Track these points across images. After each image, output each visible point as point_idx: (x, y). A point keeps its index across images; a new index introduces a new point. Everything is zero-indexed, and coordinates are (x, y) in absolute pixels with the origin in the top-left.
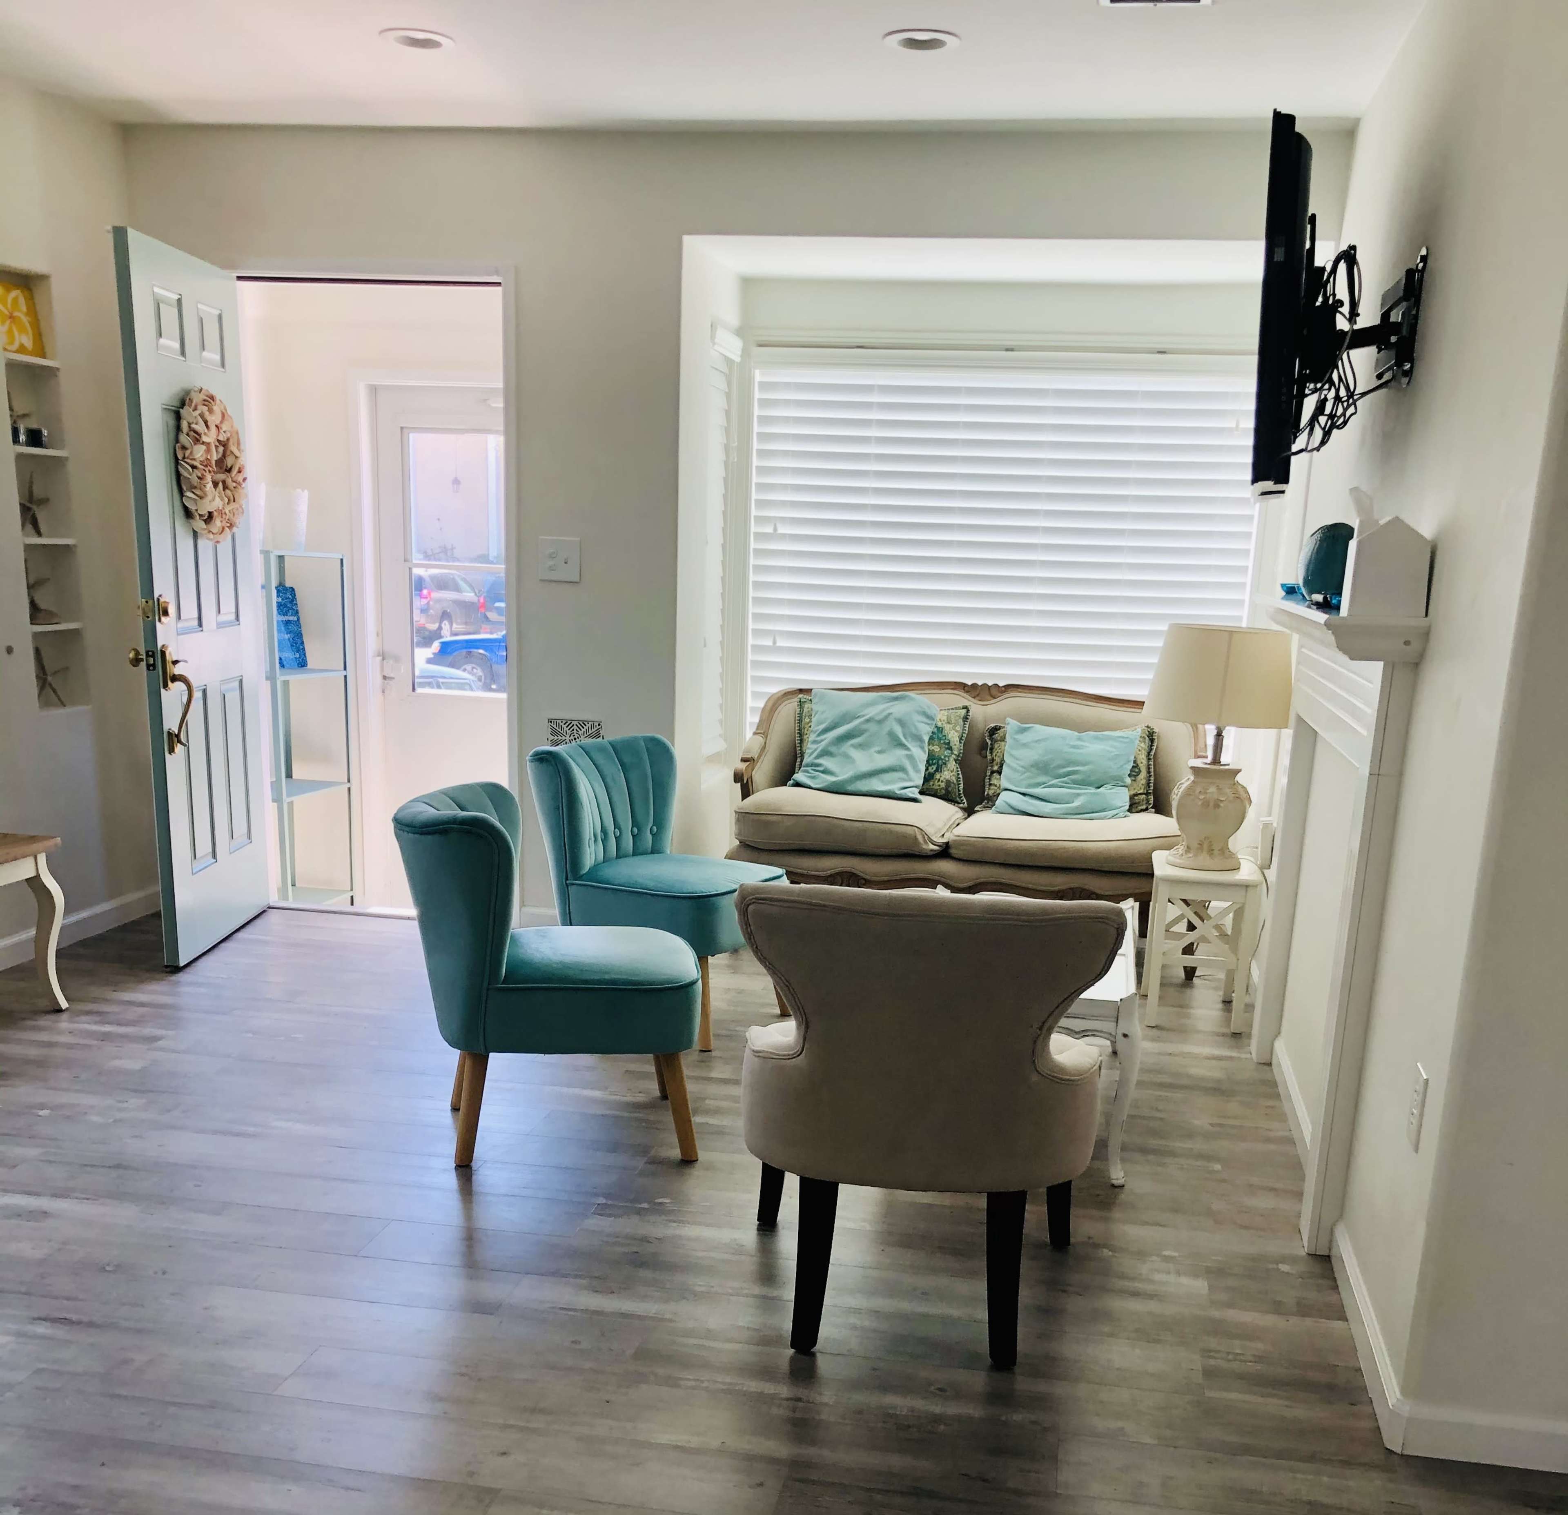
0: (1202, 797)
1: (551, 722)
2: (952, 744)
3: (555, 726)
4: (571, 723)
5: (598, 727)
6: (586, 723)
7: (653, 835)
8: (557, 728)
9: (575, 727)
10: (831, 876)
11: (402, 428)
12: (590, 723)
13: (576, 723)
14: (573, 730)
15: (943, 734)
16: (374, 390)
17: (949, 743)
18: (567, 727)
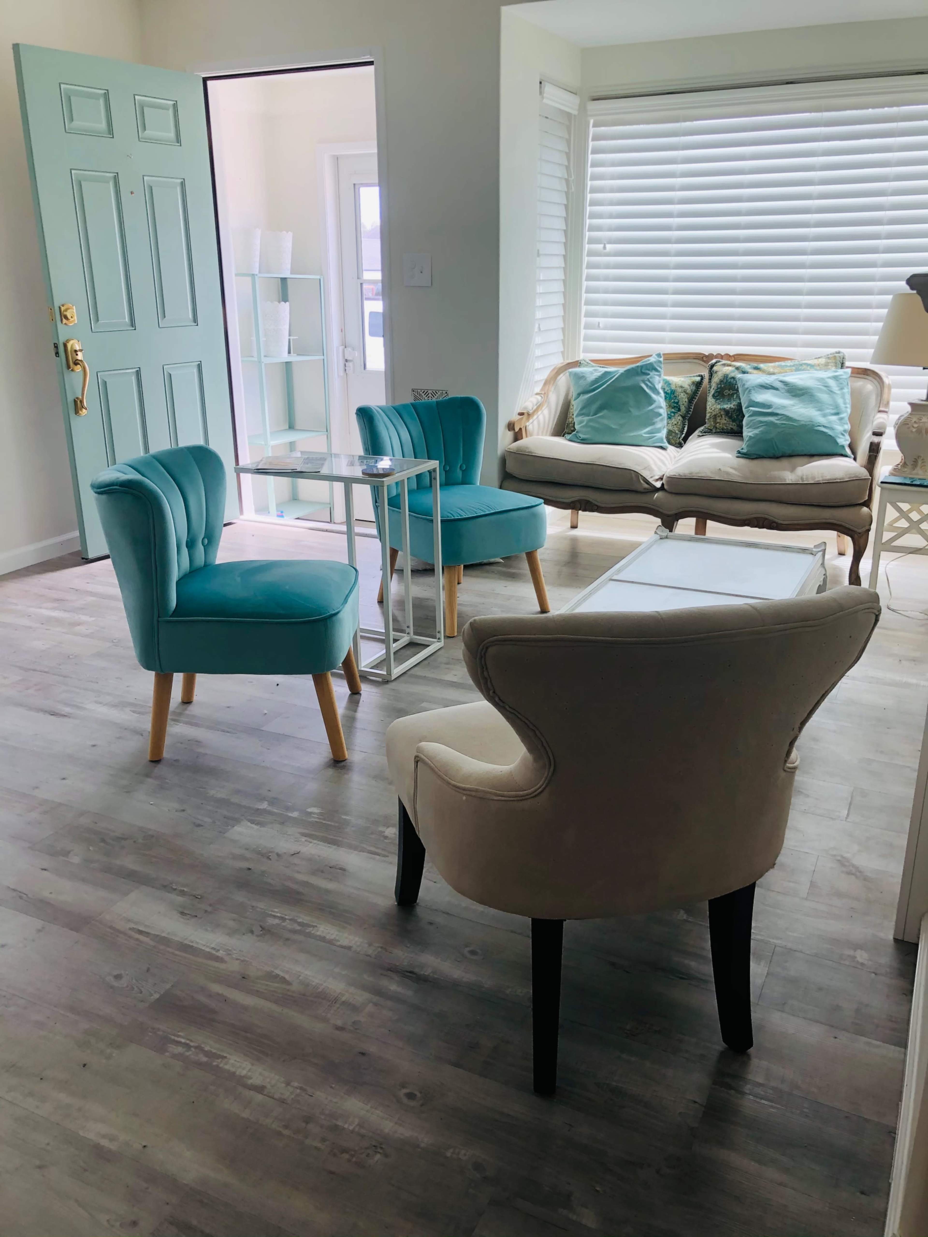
0: (916, 425)
1: (414, 391)
2: (680, 403)
3: (416, 394)
4: (427, 392)
5: (445, 395)
6: (437, 391)
7: (463, 471)
8: (418, 396)
9: (430, 395)
10: (573, 502)
11: (354, 184)
12: (440, 391)
13: (431, 391)
14: (429, 397)
15: (675, 395)
16: (337, 158)
17: (677, 403)
18: (425, 395)
